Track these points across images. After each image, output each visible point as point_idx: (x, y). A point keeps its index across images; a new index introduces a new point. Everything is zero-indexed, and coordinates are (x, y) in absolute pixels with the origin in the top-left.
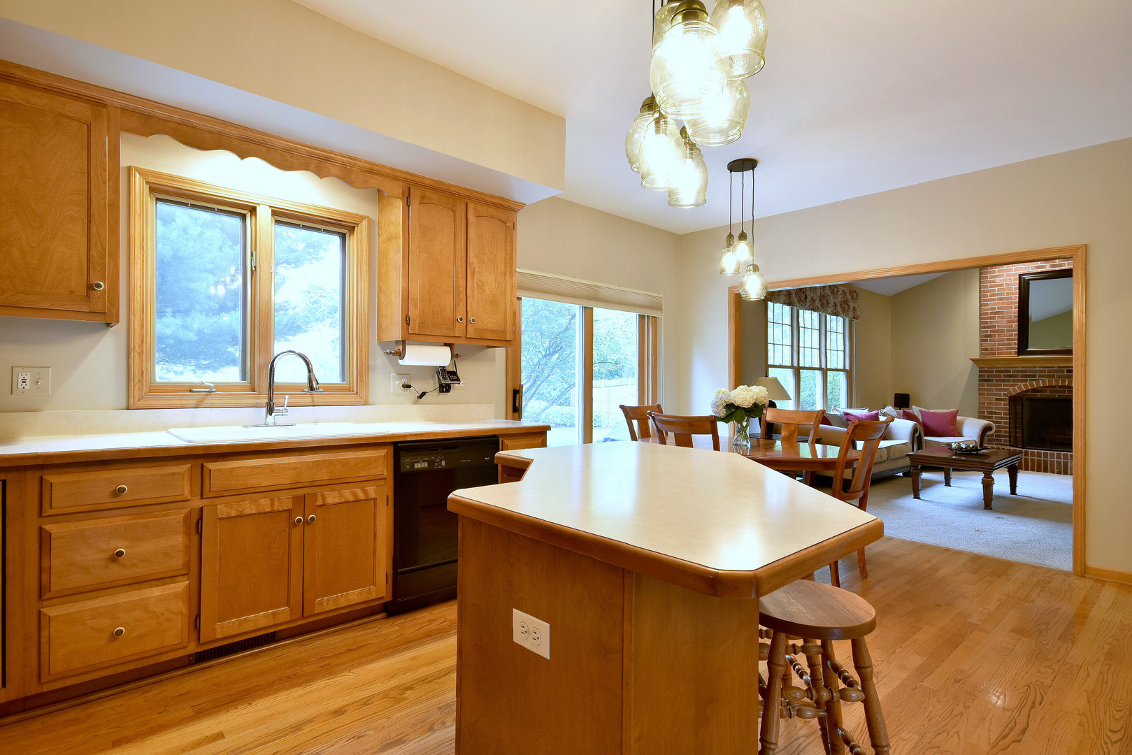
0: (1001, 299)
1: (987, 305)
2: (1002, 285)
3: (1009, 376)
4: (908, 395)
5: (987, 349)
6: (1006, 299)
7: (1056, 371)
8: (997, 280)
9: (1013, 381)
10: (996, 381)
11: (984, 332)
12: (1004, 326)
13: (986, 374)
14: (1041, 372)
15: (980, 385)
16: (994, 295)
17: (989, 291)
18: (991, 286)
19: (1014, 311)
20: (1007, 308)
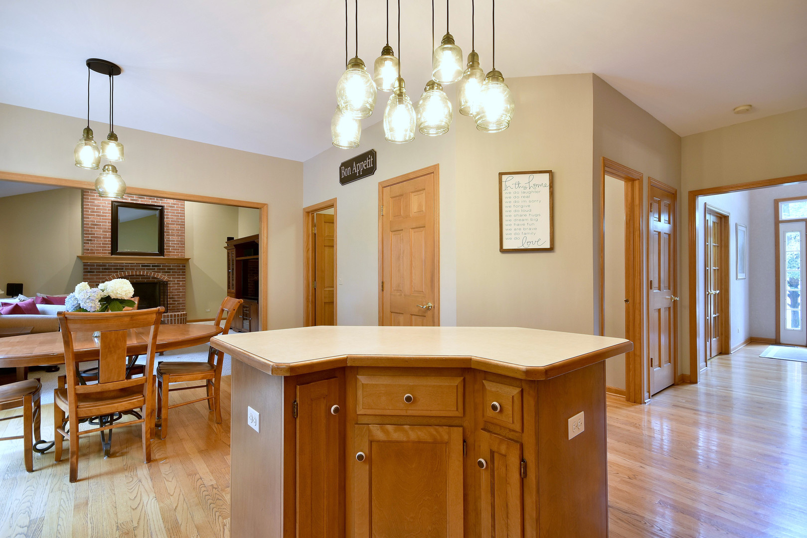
0: (99, 216)
1: (88, 218)
2: (99, 206)
3: (105, 269)
4: (22, 285)
5: (88, 250)
6: (103, 216)
7: (135, 266)
8: (96, 202)
9: (109, 272)
10: (97, 272)
11: (86, 237)
12: (101, 234)
13: (89, 267)
14: (126, 266)
15: (84, 275)
16: (93, 212)
17: (89, 208)
18: (91, 205)
19: (108, 225)
20: (103, 222)
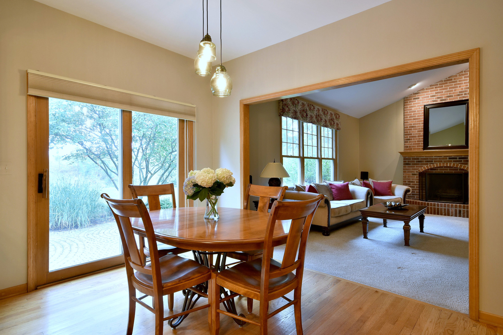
0: (415, 119)
1: (407, 122)
2: (415, 111)
3: (419, 162)
4: (367, 173)
5: (407, 147)
6: (417, 119)
7: (443, 159)
8: (413, 108)
9: (421, 164)
10: (413, 164)
11: (406, 137)
12: (416, 134)
13: (407, 160)
14: (435, 159)
15: (404, 167)
16: (411, 117)
17: (408, 115)
18: (410, 112)
19: (422, 125)
20: (418, 124)
